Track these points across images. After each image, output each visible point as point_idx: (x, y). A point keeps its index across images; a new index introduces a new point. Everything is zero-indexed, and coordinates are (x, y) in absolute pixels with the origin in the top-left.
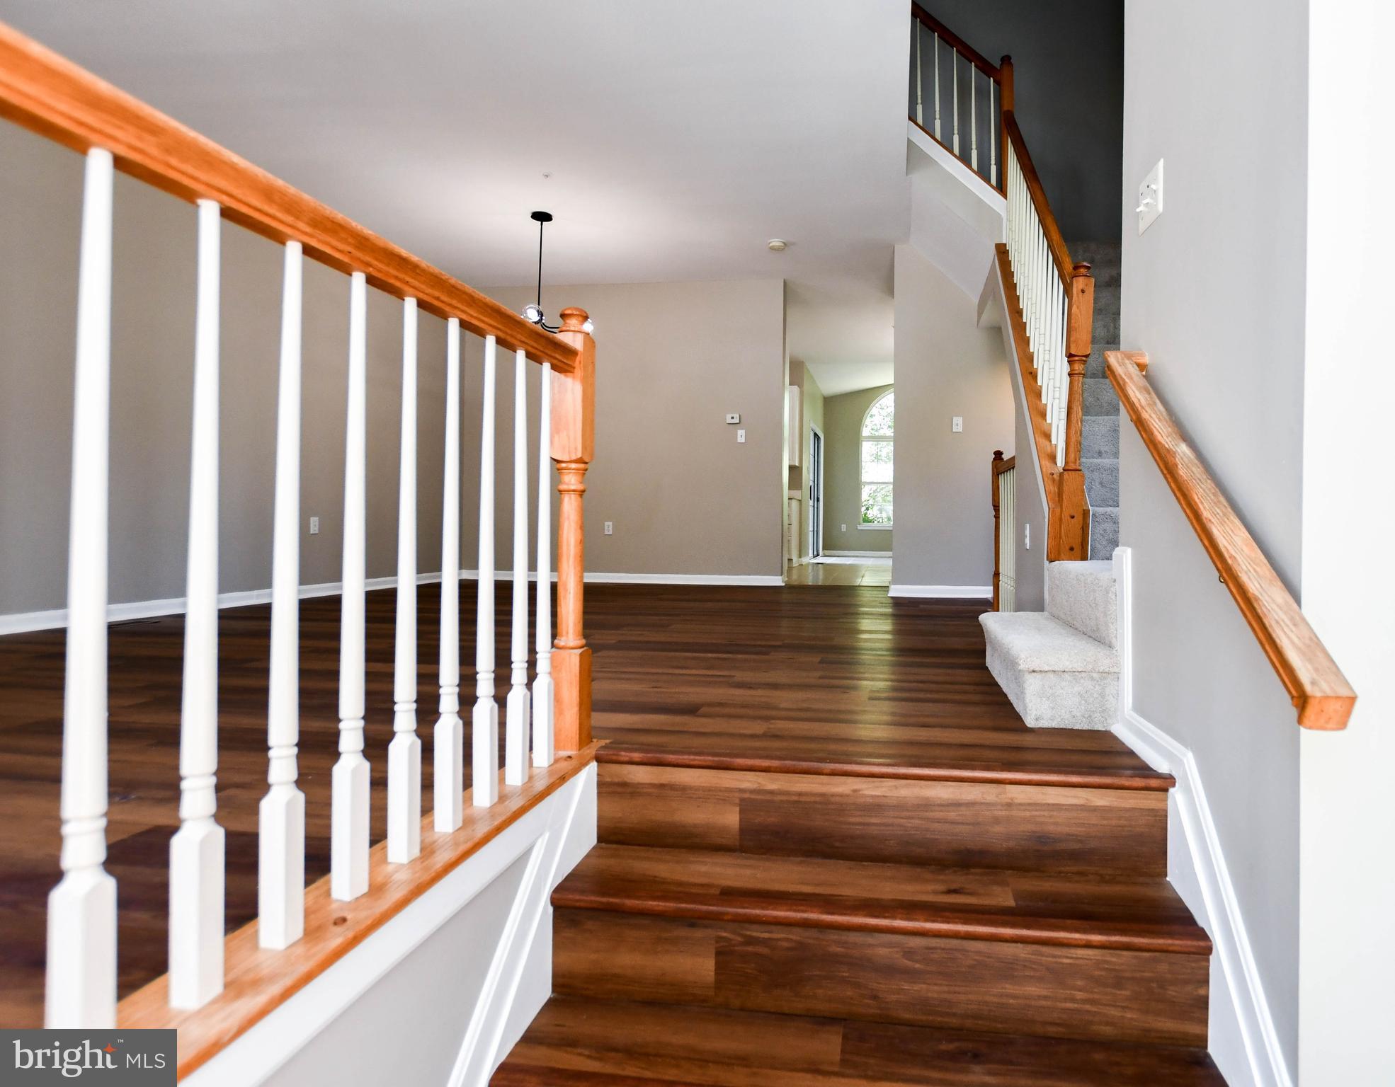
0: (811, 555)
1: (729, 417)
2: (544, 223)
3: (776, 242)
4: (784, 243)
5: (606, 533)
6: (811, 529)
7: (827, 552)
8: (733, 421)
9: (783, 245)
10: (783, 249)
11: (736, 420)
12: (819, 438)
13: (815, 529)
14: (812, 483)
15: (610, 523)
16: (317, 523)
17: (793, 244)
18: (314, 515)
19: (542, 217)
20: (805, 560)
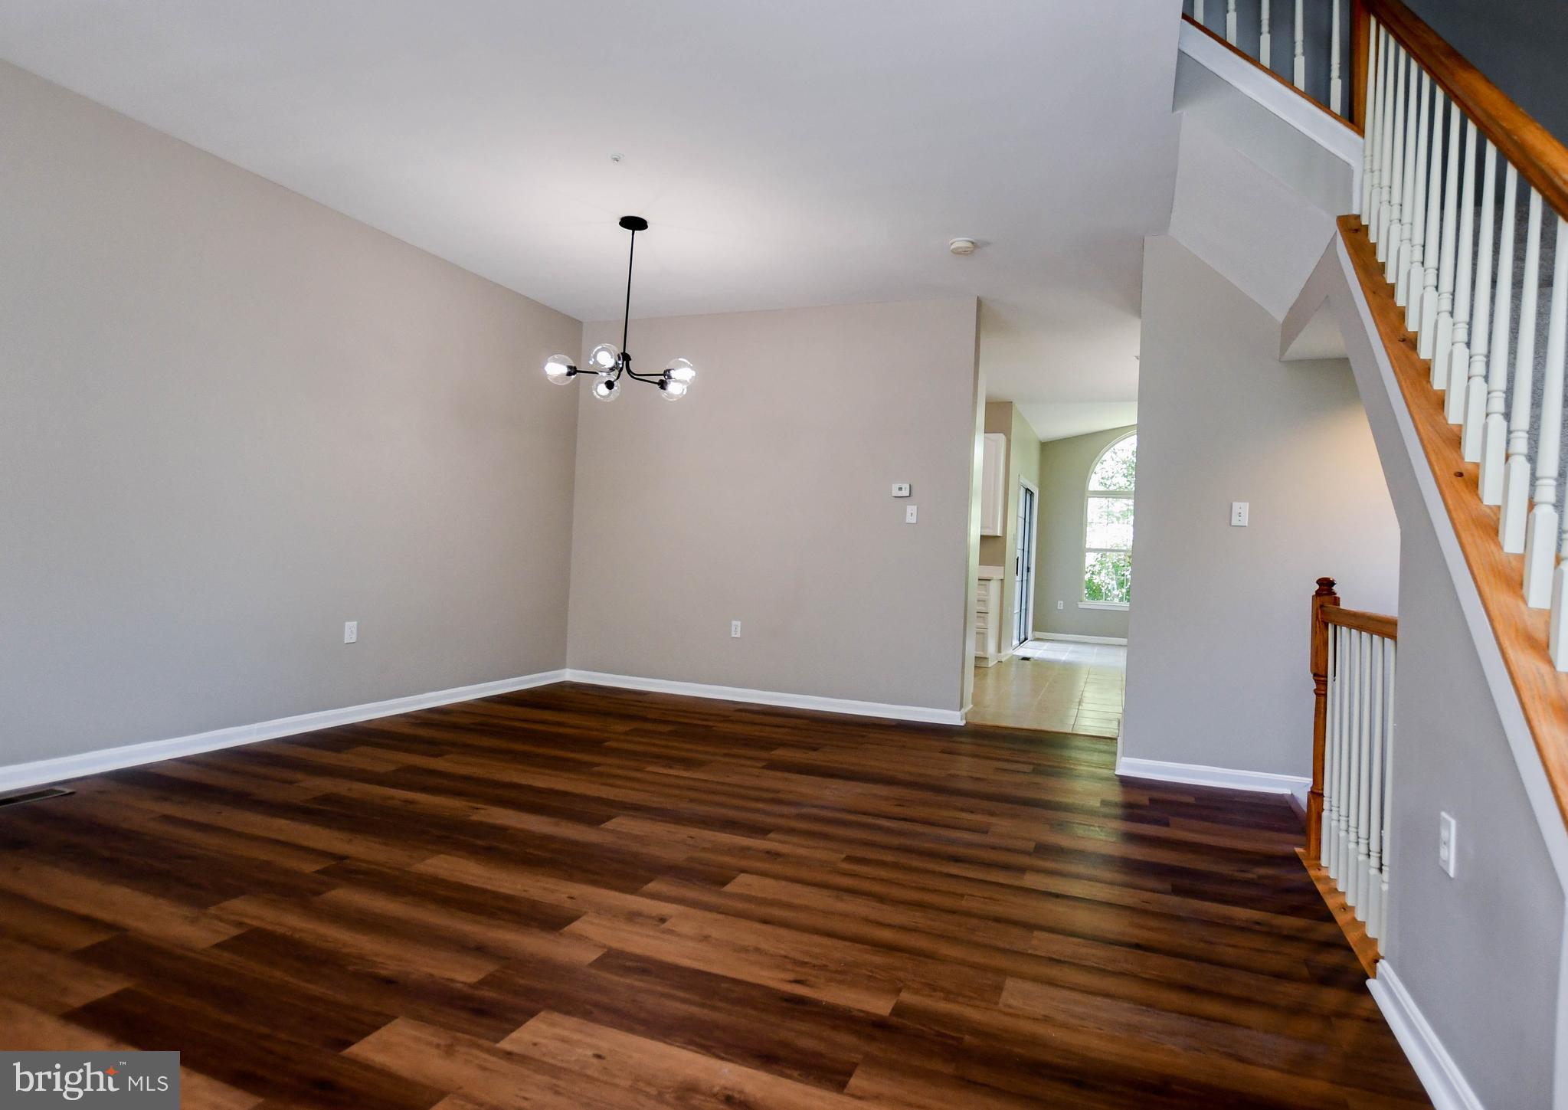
0: (1015, 642)
1: (895, 487)
2: (636, 231)
3: (960, 242)
4: (973, 243)
5: (733, 636)
6: (1017, 610)
7: (1039, 634)
8: (900, 494)
9: (969, 245)
10: (972, 252)
11: (905, 493)
12: (1032, 494)
13: (1023, 607)
14: (1019, 554)
15: (739, 623)
16: (355, 630)
17: (987, 244)
18: (350, 619)
19: (634, 224)
20: (1008, 653)
